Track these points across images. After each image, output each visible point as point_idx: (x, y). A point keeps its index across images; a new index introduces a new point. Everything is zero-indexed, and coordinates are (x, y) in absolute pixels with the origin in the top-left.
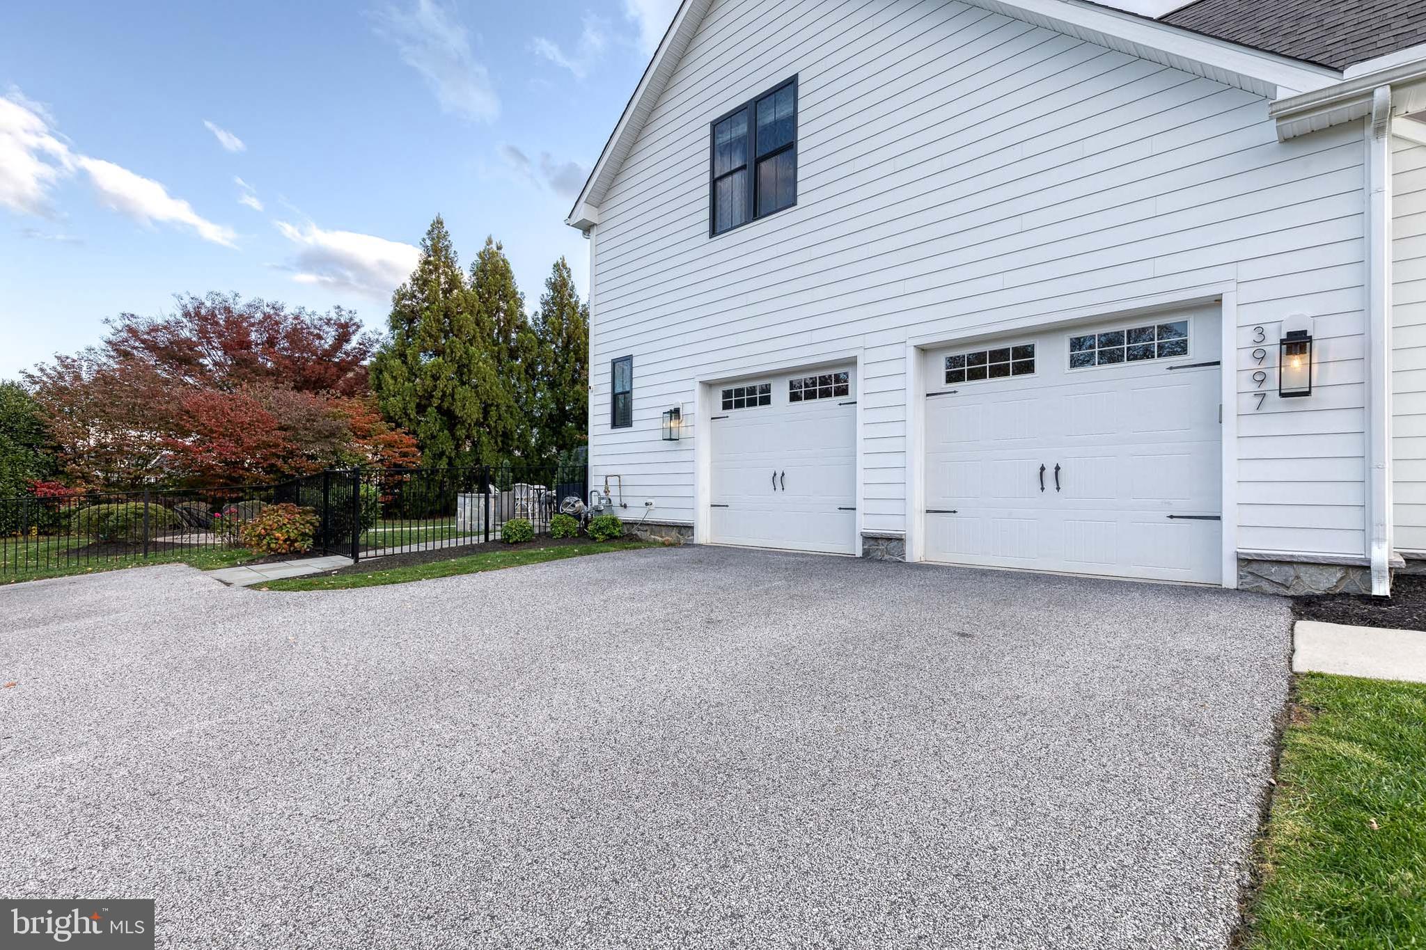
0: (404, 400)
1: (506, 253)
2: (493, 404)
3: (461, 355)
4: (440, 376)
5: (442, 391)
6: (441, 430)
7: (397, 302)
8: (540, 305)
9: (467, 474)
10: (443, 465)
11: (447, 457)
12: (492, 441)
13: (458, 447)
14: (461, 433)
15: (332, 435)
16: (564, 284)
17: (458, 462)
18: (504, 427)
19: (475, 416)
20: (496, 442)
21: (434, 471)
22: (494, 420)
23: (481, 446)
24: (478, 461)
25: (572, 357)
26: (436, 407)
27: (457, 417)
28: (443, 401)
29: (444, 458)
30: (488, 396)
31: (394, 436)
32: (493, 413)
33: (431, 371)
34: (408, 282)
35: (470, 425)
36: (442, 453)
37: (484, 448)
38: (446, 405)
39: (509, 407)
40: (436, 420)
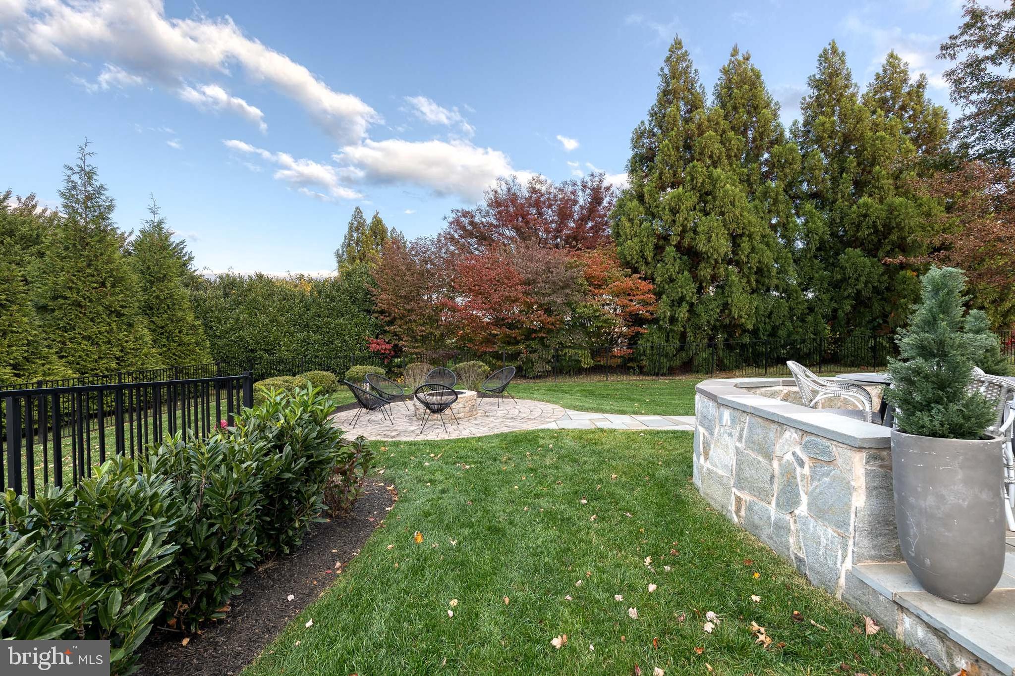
0: (641, 241)
1: (756, 63)
2: (743, 233)
3: (704, 181)
4: (680, 207)
5: (682, 225)
6: (681, 271)
7: (636, 143)
8: (801, 112)
9: (712, 322)
10: (683, 313)
11: (687, 302)
12: (744, 280)
13: (700, 290)
14: (705, 272)
15: (566, 286)
16: (835, 74)
17: (700, 309)
18: (759, 262)
19: (723, 250)
20: (749, 282)
21: (673, 320)
22: (746, 253)
23: (730, 286)
24: (726, 306)
25: (852, 162)
26: (675, 246)
27: (701, 253)
28: (682, 238)
29: (684, 304)
30: (738, 224)
31: (629, 283)
32: (745, 245)
33: (670, 204)
34: (647, 118)
35: (716, 261)
36: (682, 299)
37: (734, 289)
38: (686, 242)
39: (763, 236)
40: (675, 260)
